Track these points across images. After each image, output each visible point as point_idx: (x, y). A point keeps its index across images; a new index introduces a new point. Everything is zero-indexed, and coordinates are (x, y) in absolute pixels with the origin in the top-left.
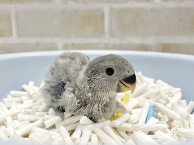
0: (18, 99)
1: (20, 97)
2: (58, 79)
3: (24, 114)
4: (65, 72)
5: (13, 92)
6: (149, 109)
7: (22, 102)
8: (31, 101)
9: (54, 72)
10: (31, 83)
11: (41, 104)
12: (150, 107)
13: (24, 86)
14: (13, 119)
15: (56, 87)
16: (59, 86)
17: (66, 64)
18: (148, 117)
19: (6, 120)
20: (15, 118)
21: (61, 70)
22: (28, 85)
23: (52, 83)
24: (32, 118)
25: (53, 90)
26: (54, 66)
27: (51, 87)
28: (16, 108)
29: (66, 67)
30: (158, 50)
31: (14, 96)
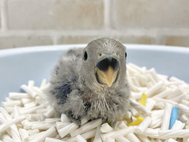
0: (18, 102)
1: (20, 99)
2: (63, 79)
3: (30, 121)
4: (71, 71)
5: (12, 94)
6: (172, 111)
7: (22, 106)
8: (33, 104)
9: (59, 71)
10: (31, 83)
11: (45, 108)
12: (173, 109)
13: (24, 87)
14: (18, 128)
15: (61, 88)
16: (65, 86)
17: (72, 62)
18: (172, 121)
19: (10, 129)
20: (19, 125)
21: (67, 69)
22: (27, 85)
23: (57, 84)
24: (41, 125)
25: (58, 92)
26: (59, 65)
27: (56, 89)
28: (20, 114)
29: (73, 65)
30: (161, 43)
31: (14, 99)
